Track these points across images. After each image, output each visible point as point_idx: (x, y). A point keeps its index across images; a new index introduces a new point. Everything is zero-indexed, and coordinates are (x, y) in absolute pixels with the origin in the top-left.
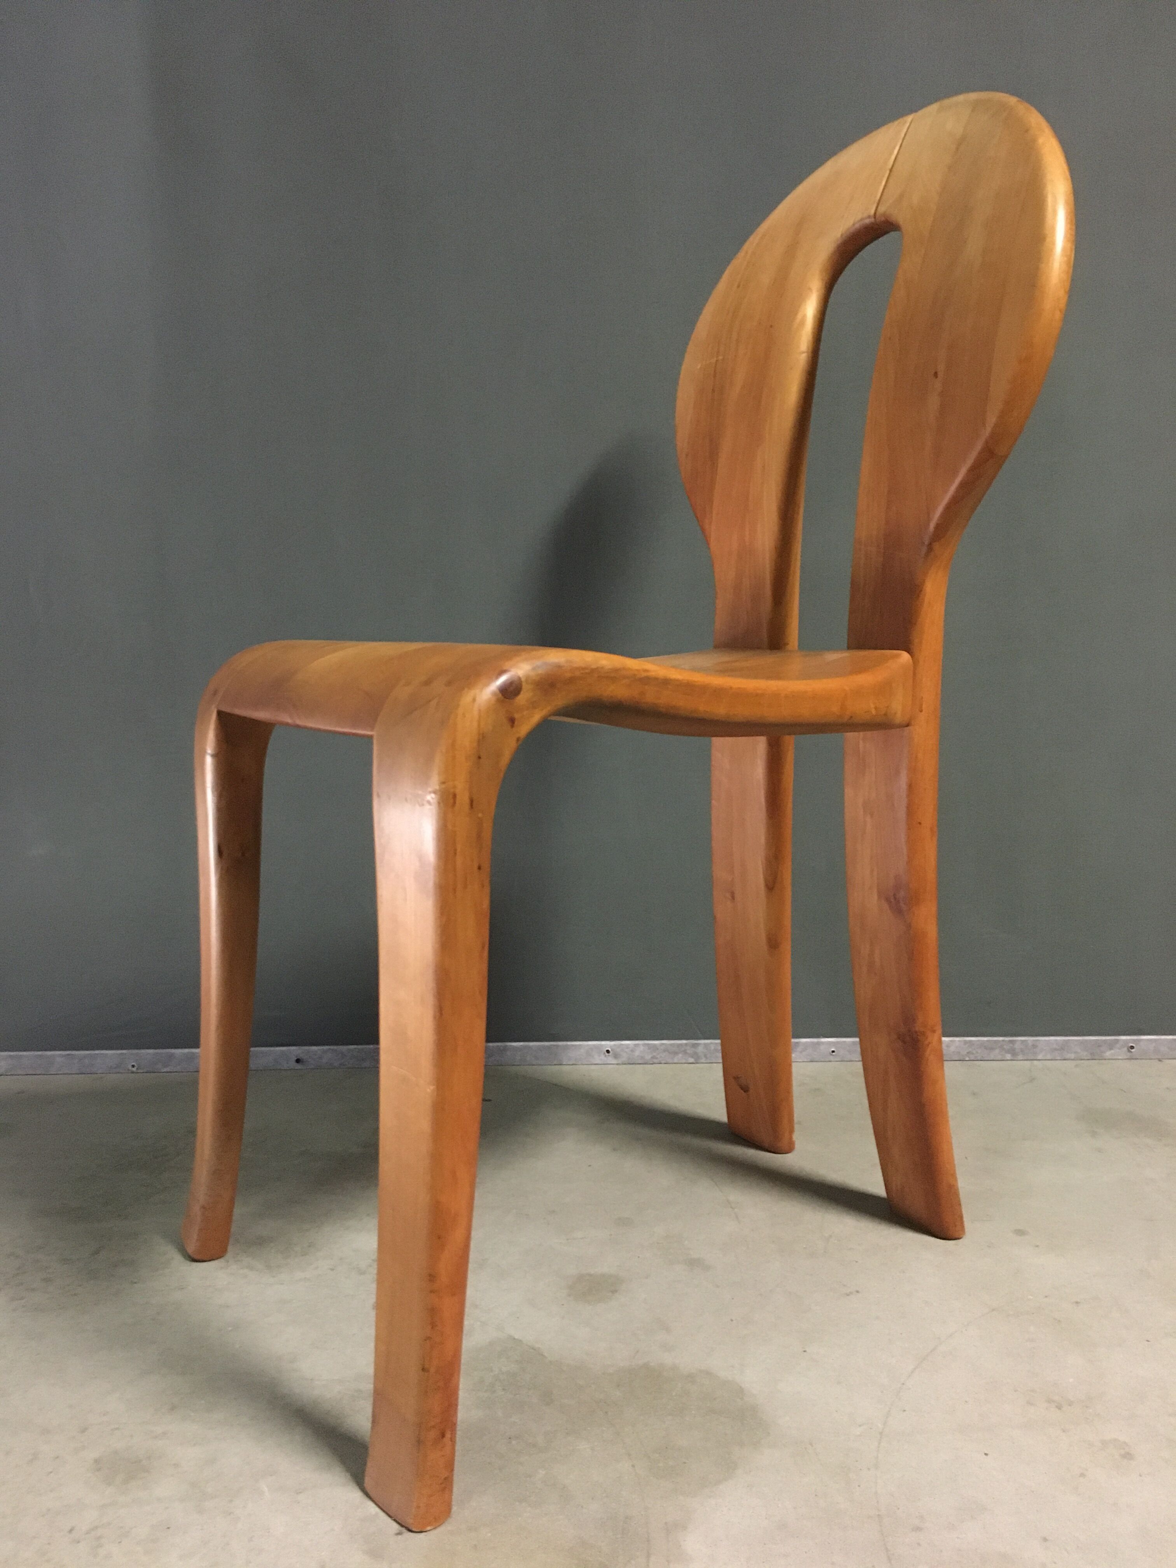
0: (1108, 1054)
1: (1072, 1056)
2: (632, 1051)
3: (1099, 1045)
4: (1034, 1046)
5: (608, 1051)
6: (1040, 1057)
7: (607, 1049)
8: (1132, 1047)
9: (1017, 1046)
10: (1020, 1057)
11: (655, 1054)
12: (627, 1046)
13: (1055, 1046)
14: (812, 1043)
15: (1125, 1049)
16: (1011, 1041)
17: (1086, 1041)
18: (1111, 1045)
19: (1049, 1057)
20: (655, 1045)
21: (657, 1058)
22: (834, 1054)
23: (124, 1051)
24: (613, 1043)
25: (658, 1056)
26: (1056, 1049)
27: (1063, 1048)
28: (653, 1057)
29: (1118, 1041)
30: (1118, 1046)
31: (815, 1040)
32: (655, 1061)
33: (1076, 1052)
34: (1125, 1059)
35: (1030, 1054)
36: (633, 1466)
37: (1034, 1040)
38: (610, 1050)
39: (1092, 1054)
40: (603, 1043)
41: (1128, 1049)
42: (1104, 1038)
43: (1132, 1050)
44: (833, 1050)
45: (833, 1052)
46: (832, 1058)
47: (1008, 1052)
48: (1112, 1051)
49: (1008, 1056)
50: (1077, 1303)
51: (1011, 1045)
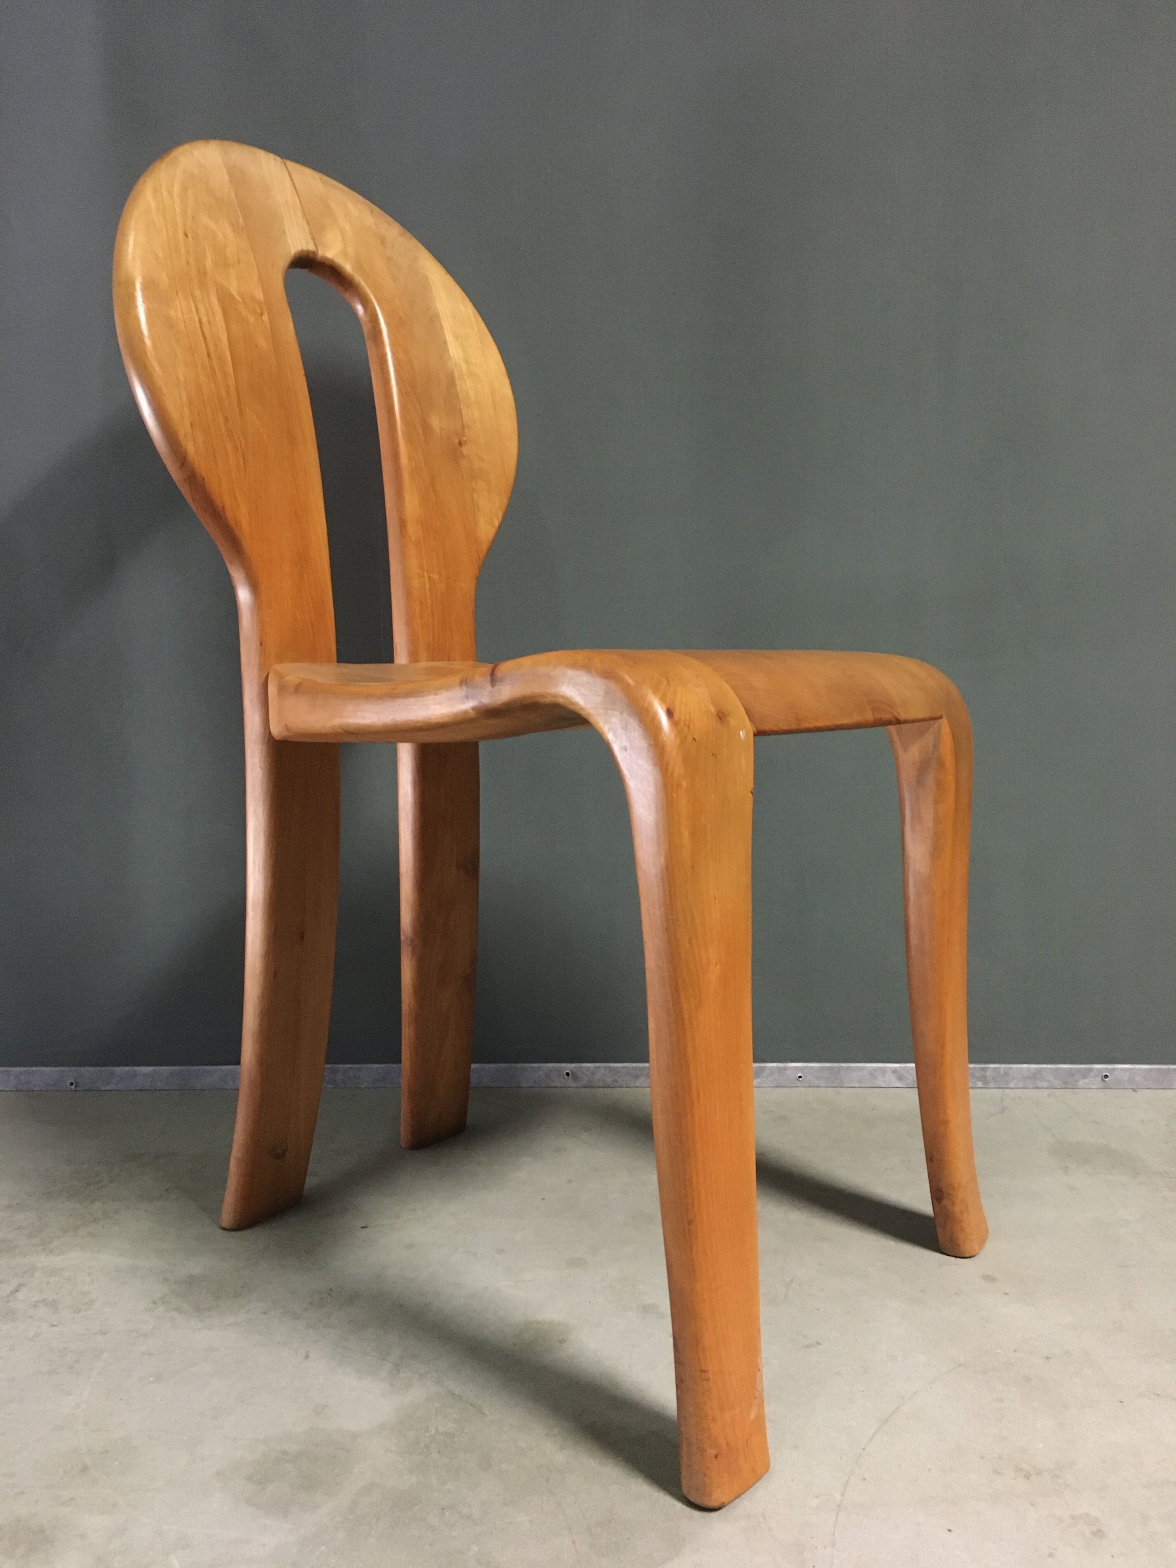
0: (1081, 1083)
1: (1045, 1085)
2: (593, 1074)
3: (1071, 1073)
4: (1006, 1074)
5: (568, 1074)
6: (1012, 1085)
7: (567, 1071)
8: (1106, 1076)
9: (989, 1074)
10: (992, 1085)
11: (616, 1077)
12: (588, 1069)
13: (1027, 1074)
14: (778, 1068)
15: (1099, 1078)
16: (982, 1069)
17: (1060, 1069)
18: (1085, 1074)
19: (1021, 1085)
20: (615, 1069)
21: (617, 1082)
22: (801, 1079)
23: (63, 1068)
24: (573, 1065)
25: (619, 1080)
26: (1028, 1077)
27: (1035, 1076)
28: (614, 1081)
29: (1091, 1070)
30: (1092, 1074)
31: (781, 1065)
32: (617, 1084)
33: (1048, 1081)
34: (1098, 1088)
35: (1002, 1082)
37: (1006, 1068)
38: (570, 1072)
39: (1066, 1083)
40: (563, 1065)
41: (1102, 1077)
42: (1077, 1066)
43: (1107, 1079)
44: (799, 1075)
45: (800, 1077)
46: (798, 1084)
47: (979, 1079)
48: (1086, 1080)
49: (980, 1084)
50: (1047, 1358)
51: (982, 1072)
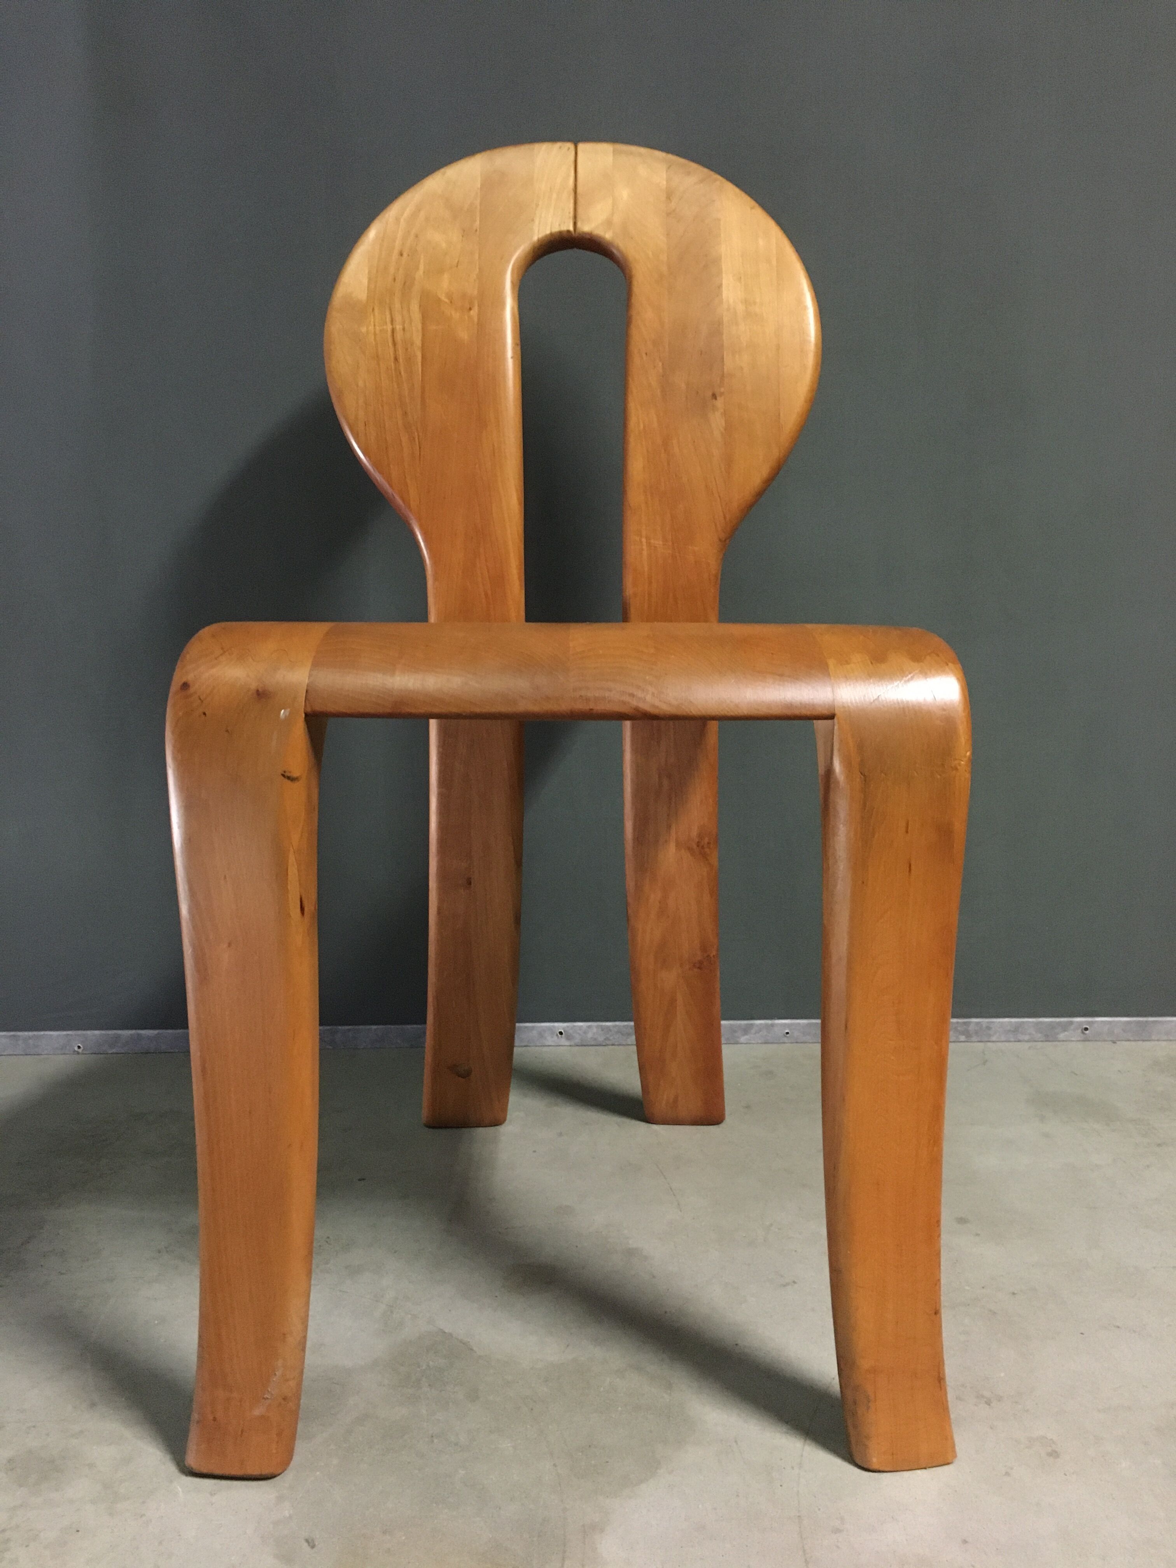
0: (1062, 1036)
1: (1027, 1038)
2: (585, 1033)
3: (1052, 1026)
4: (989, 1028)
5: (561, 1033)
6: (994, 1039)
7: (560, 1031)
8: (1086, 1029)
9: (972, 1028)
10: (974, 1039)
11: (608, 1036)
12: (581, 1027)
13: (1009, 1028)
14: (766, 1025)
15: (1080, 1031)
16: (964, 1023)
17: (1041, 1022)
18: (1065, 1027)
19: (1003, 1038)
20: (608, 1027)
21: (609, 1040)
22: (788, 1035)
23: (70, 1032)
24: (565, 1024)
25: (611, 1038)
26: (1009, 1031)
27: (1016, 1029)
28: (606, 1039)
29: (1071, 1023)
30: (1072, 1027)
31: (769, 1022)
32: (608, 1042)
33: (1030, 1034)
34: (1078, 1041)
35: (984, 1036)
36: (555, 1465)
37: (988, 1022)
38: (563, 1032)
39: (1047, 1036)
40: (556, 1024)
41: (1082, 1030)
42: (1058, 1020)
43: (1087, 1032)
44: (787, 1031)
45: (787, 1033)
46: (785, 1040)
47: (962, 1033)
48: (1066, 1033)
49: (963, 1038)
51: (965, 1027)
